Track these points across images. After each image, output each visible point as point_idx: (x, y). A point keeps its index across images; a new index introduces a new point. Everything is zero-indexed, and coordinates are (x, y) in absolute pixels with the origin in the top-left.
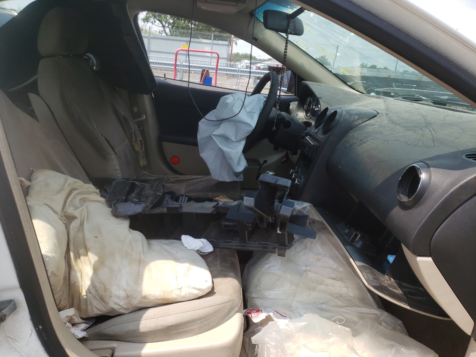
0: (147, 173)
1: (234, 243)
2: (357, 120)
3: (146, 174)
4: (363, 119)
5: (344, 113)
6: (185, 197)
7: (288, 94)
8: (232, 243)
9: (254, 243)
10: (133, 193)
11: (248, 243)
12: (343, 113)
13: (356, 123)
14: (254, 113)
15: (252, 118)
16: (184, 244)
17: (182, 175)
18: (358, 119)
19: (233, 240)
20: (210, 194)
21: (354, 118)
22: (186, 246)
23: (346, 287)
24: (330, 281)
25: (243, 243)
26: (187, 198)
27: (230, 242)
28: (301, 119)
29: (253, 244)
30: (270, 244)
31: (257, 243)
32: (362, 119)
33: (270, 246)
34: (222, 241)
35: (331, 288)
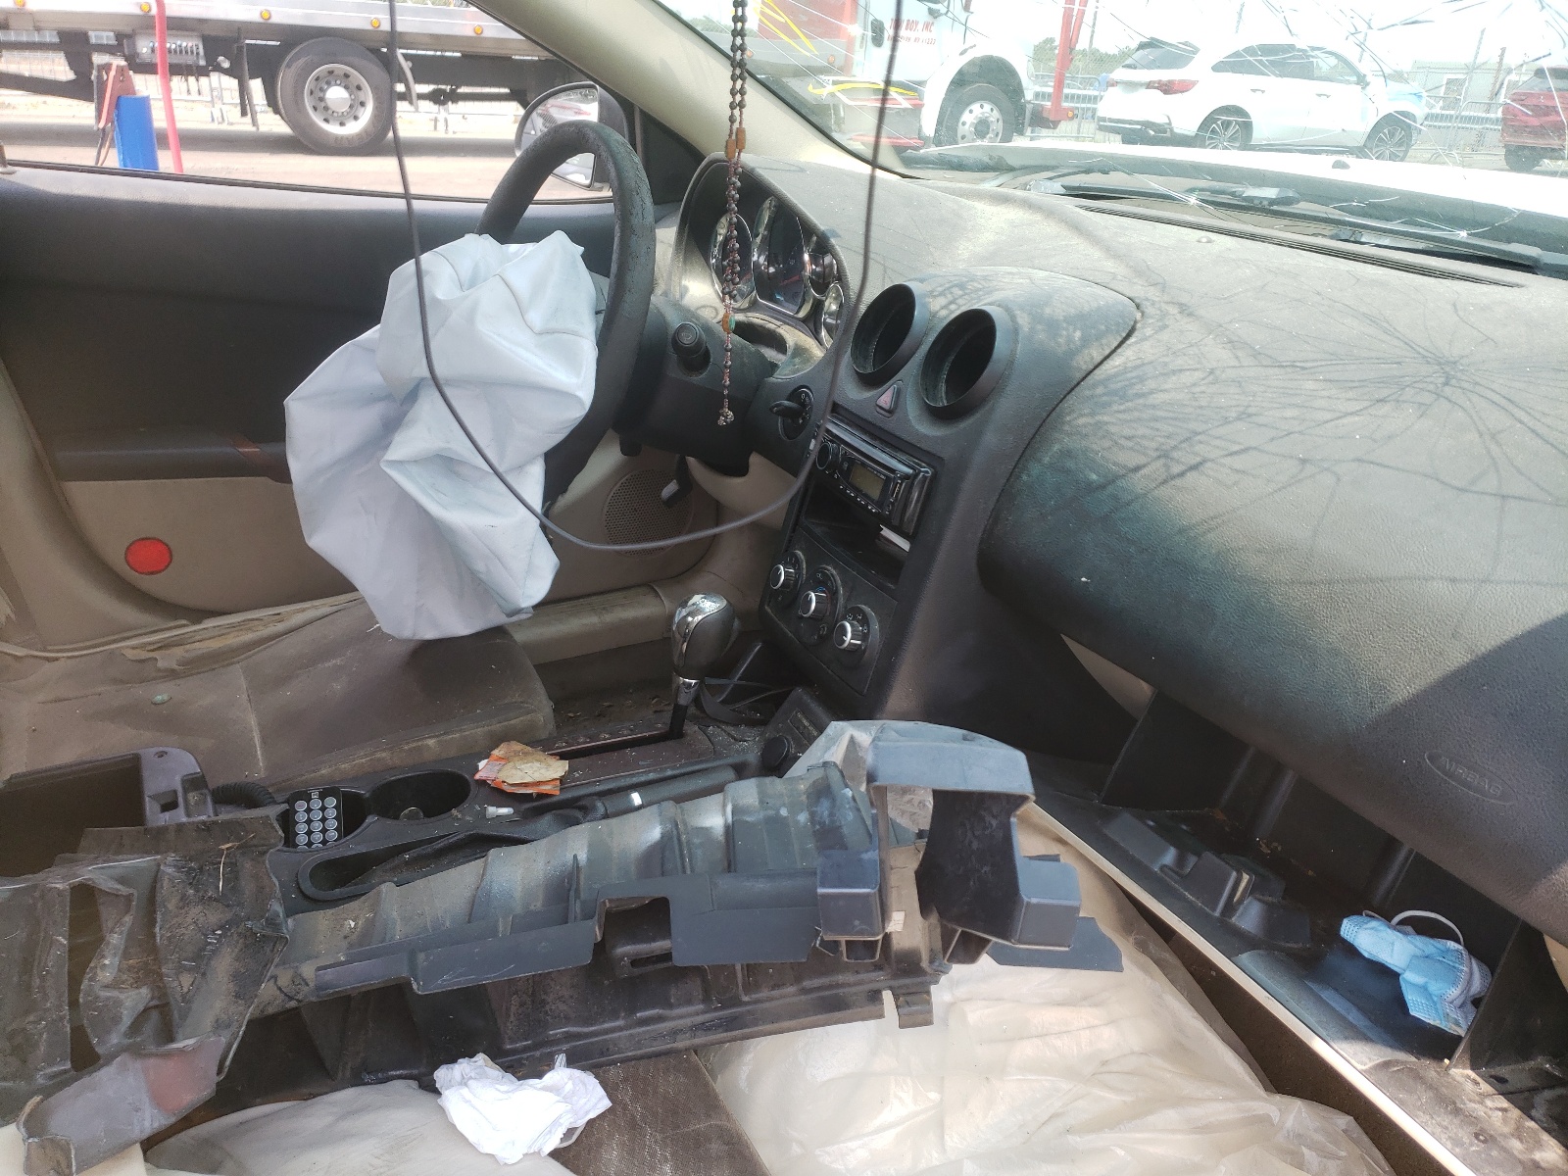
0: (20, 652)
1: (681, 1017)
2: (1083, 346)
3: (16, 657)
4: (1104, 341)
5: (1023, 320)
6: (322, 797)
7: (600, 189)
8: (673, 1019)
9: (775, 993)
10: (103, 957)
11: (748, 1003)
12: (1020, 321)
13: (1083, 362)
14: (575, 333)
15: (570, 359)
16: (471, 1139)
17: (198, 614)
18: (1086, 342)
19: (671, 1006)
20: (431, 742)
21: (1070, 340)
22: (486, 1149)
23: (1112, 1022)
24: (1051, 1016)
25: (722, 1008)
26: (331, 802)
27: (660, 1019)
28: (704, 307)
29: (771, 999)
30: (849, 978)
31: (791, 989)
32: (1099, 337)
33: (854, 990)
34: (620, 1023)
35: (1058, 1043)
